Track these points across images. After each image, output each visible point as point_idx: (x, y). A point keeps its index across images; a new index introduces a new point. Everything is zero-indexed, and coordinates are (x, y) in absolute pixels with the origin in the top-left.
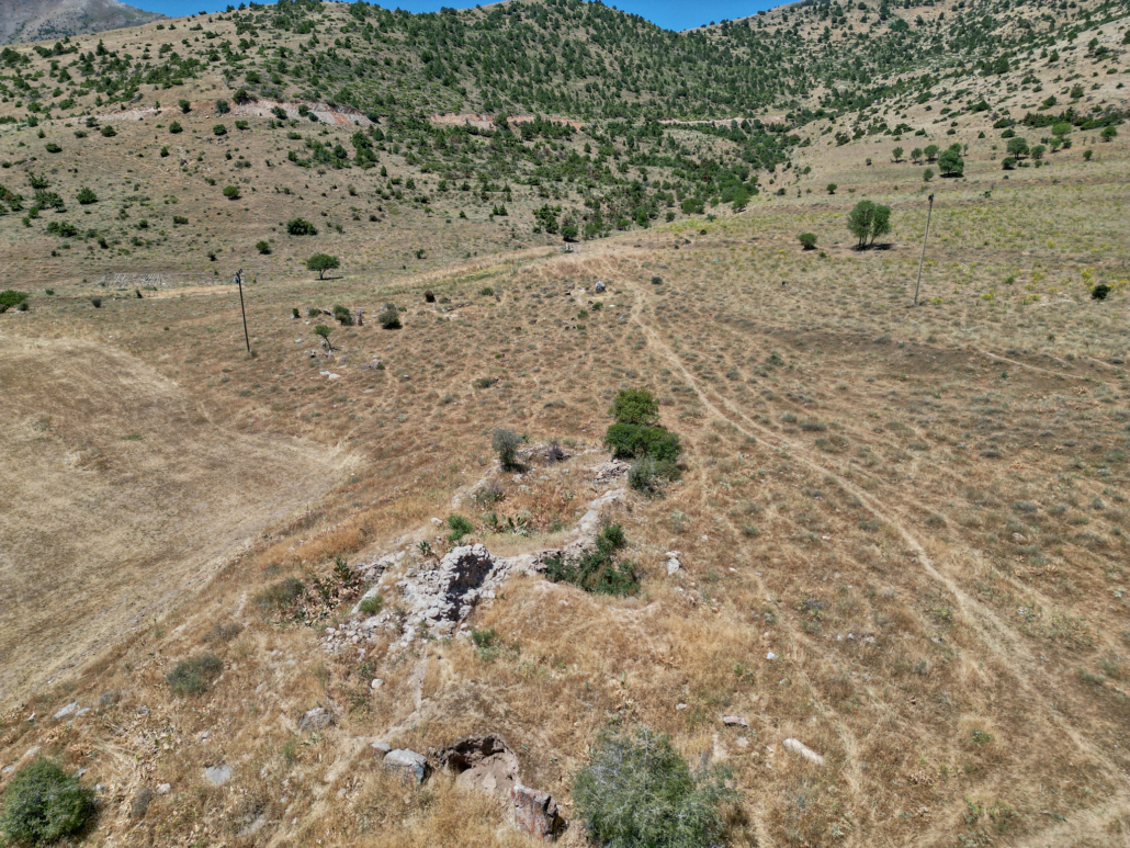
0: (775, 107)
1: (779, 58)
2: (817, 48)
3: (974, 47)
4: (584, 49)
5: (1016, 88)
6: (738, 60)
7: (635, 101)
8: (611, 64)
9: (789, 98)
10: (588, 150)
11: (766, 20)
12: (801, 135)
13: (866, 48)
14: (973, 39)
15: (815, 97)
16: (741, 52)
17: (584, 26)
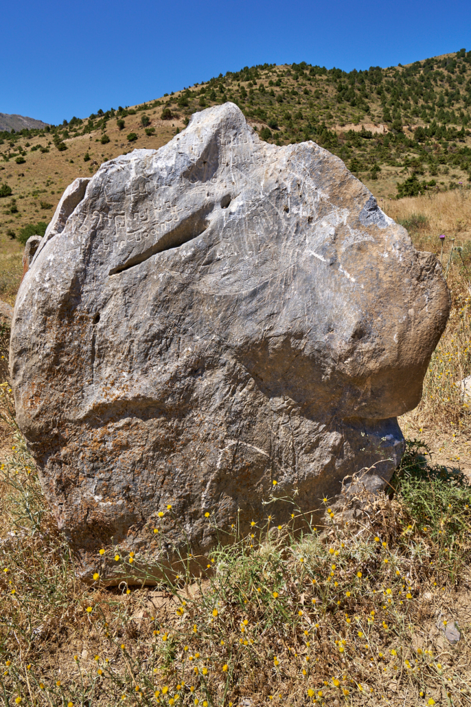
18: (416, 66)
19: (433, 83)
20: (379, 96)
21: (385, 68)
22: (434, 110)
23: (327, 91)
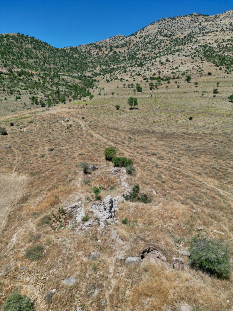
0: (88, 71)
1: (87, 58)
2: (96, 57)
3: (133, 60)
4: (31, 50)
5: (146, 70)
6: (76, 58)
7: (49, 67)
8: (40, 56)
9: (91, 69)
10: (39, 80)
11: (82, 48)
12: (97, 79)
13: (108, 58)
14: (133, 57)
15: (98, 69)
16: (76, 55)
17: (30, 43)
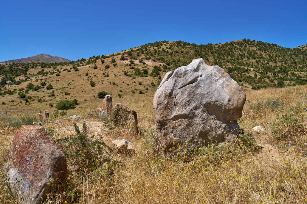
4: (255, 52)
18: (227, 44)
19: (234, 50)
20: (212, 55)
21: (214, 44)
22: (235, 61)
23: (190, 52)
